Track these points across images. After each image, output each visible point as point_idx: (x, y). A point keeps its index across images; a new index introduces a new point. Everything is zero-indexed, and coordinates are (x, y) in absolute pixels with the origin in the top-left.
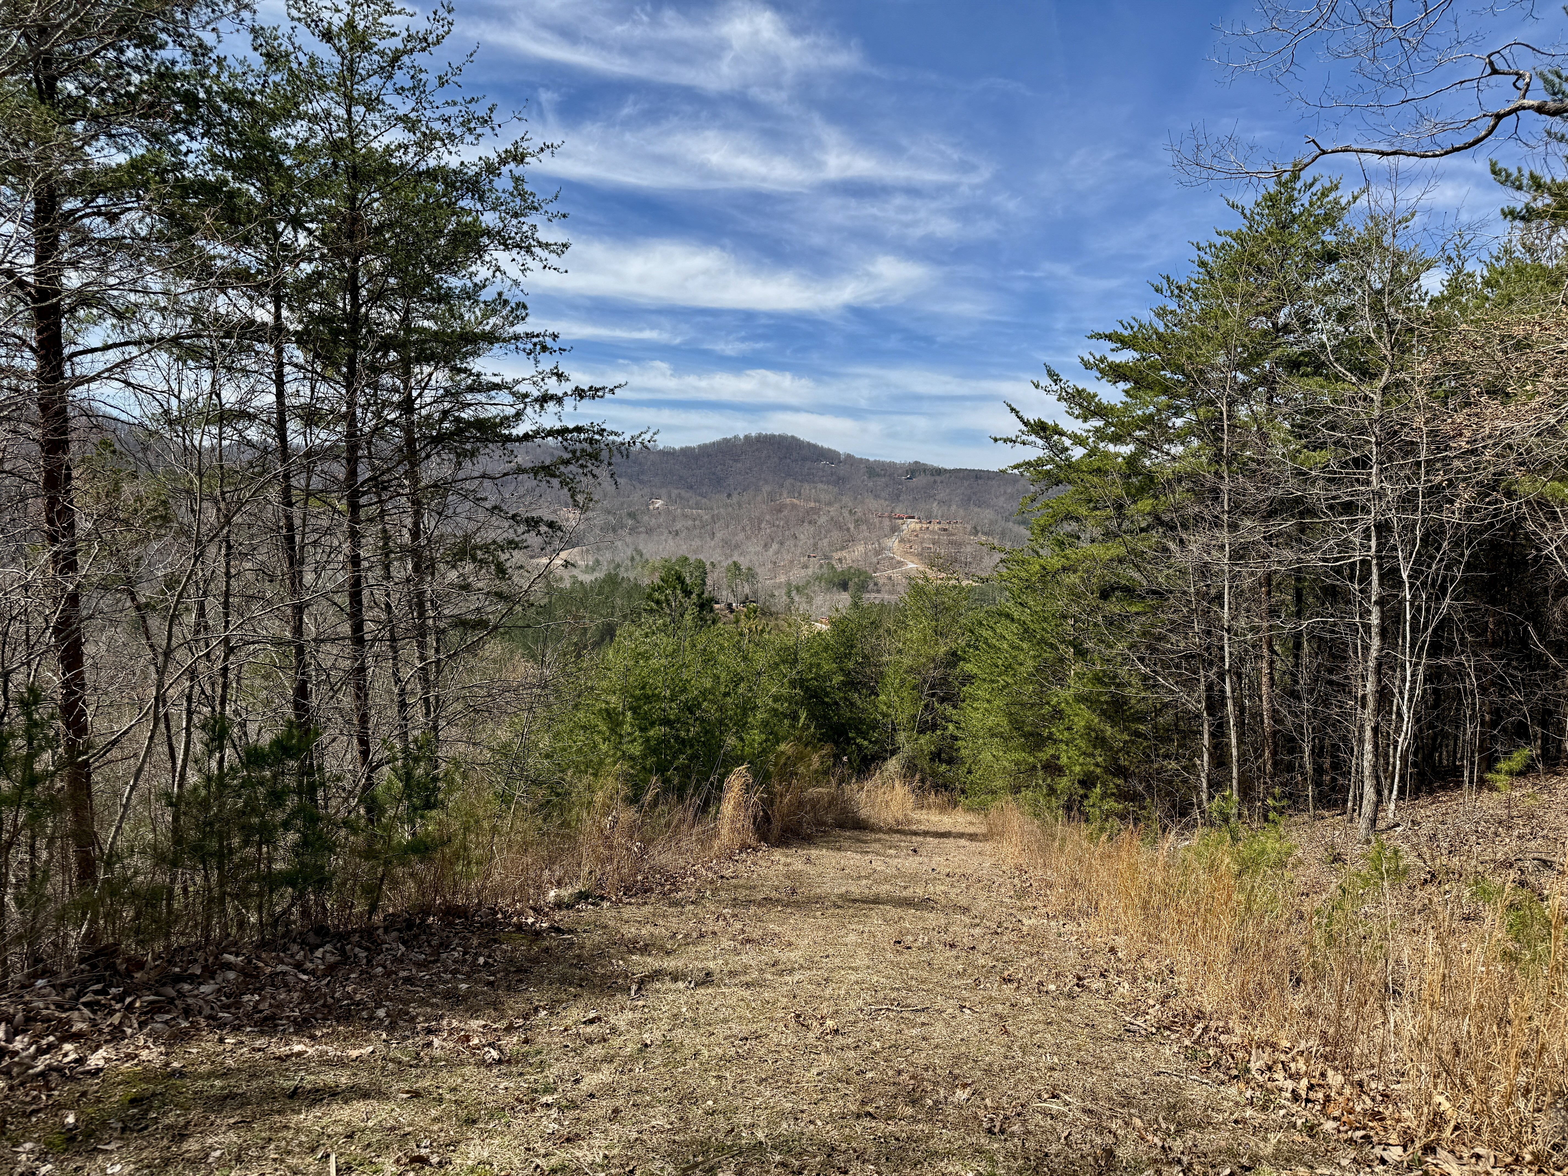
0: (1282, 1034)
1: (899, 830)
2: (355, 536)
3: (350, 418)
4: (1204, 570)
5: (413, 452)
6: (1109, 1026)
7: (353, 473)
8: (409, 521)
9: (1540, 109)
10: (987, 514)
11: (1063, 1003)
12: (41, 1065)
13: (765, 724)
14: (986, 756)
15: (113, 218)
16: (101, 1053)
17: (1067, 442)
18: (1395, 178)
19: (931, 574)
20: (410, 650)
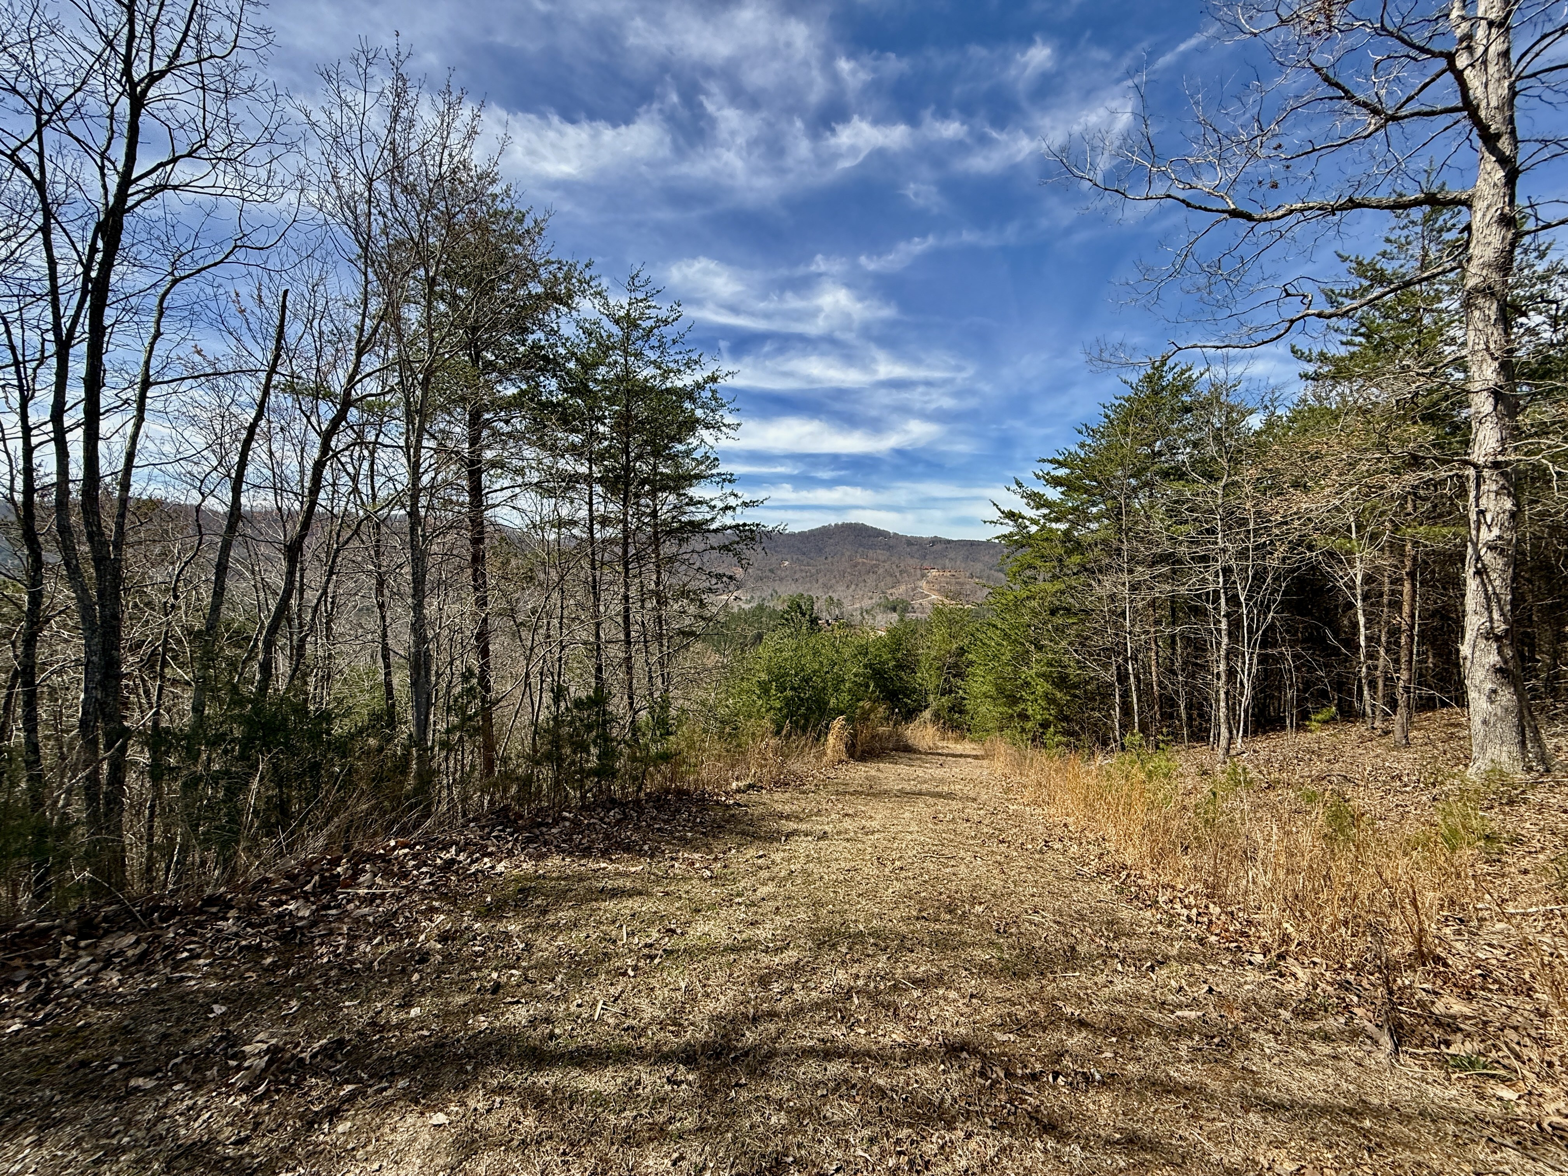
0: (1179, 880)
1: (932, 753)
2: (627, 586)
3: (625, 522)
4: (1112, 597)
5: (658, 539)
6: (1066, 871)
7: (625, 552)
8: (654, 577)
9: (1319, 315)
10: (979, 566)
11: (1037, 856)
12: (473, 869)
13: (850, 690)
14: (983, 709)
15: (507, 422)
16: (503, 863)
17: (1028, 523)
18: (1226, 361)
19: (946, 601)
20: (654, 647)
